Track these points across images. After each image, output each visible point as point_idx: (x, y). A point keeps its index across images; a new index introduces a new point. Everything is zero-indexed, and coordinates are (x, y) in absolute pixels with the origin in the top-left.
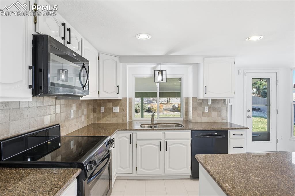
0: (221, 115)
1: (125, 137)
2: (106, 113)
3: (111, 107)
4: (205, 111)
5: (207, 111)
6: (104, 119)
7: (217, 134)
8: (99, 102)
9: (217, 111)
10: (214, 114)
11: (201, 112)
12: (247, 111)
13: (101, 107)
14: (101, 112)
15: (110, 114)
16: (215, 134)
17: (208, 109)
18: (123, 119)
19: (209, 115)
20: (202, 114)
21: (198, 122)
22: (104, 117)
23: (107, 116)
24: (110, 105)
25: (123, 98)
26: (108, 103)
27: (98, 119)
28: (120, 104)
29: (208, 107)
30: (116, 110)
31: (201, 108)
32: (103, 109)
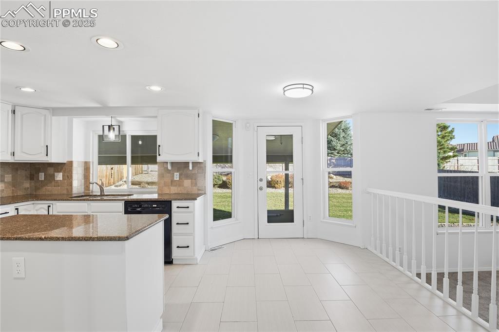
0: (196, 184)
1: (43, 208)
2: (46, 181)
3: (52, 173)
4: (175, 179)
5: (178, 179)
6: (44, 188)
7: (156, 206)
8: (38, 166)
9: (191, 179)
10: (187, 183)
11: (170, 181)
12: (259, 181)
13: (40, 173)
14: (40, 179)
15: (52, 182)
16: (154, 206)
17: (178, 176)
18: (67, 189)
19: (179, 184)
20: (170, 182)
21: (165, 194)
22: (44, 186)
23: (47, 184)
24: (51, 170)
25: (67, 161)
26: (49, 168)
27: (37, 189)
28: (64, 169)
29: (178, 174)
30: (59, 177)
31: (169, 175)
32: (42, 176)
